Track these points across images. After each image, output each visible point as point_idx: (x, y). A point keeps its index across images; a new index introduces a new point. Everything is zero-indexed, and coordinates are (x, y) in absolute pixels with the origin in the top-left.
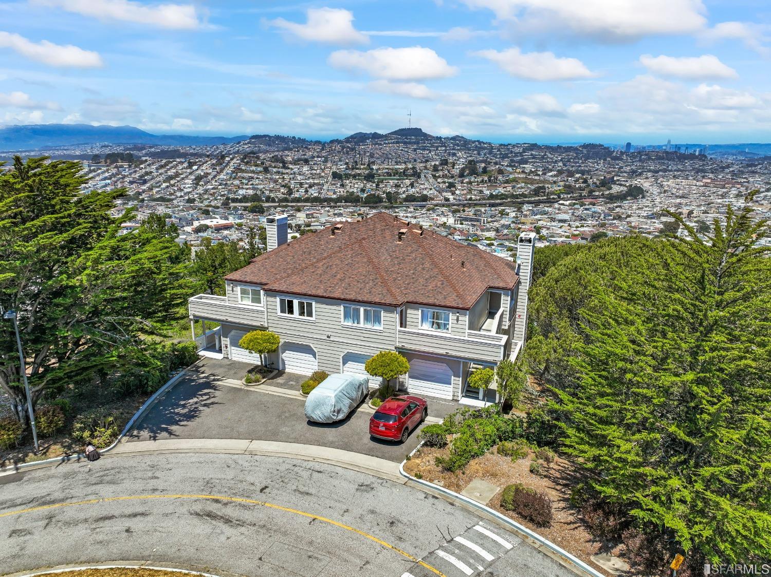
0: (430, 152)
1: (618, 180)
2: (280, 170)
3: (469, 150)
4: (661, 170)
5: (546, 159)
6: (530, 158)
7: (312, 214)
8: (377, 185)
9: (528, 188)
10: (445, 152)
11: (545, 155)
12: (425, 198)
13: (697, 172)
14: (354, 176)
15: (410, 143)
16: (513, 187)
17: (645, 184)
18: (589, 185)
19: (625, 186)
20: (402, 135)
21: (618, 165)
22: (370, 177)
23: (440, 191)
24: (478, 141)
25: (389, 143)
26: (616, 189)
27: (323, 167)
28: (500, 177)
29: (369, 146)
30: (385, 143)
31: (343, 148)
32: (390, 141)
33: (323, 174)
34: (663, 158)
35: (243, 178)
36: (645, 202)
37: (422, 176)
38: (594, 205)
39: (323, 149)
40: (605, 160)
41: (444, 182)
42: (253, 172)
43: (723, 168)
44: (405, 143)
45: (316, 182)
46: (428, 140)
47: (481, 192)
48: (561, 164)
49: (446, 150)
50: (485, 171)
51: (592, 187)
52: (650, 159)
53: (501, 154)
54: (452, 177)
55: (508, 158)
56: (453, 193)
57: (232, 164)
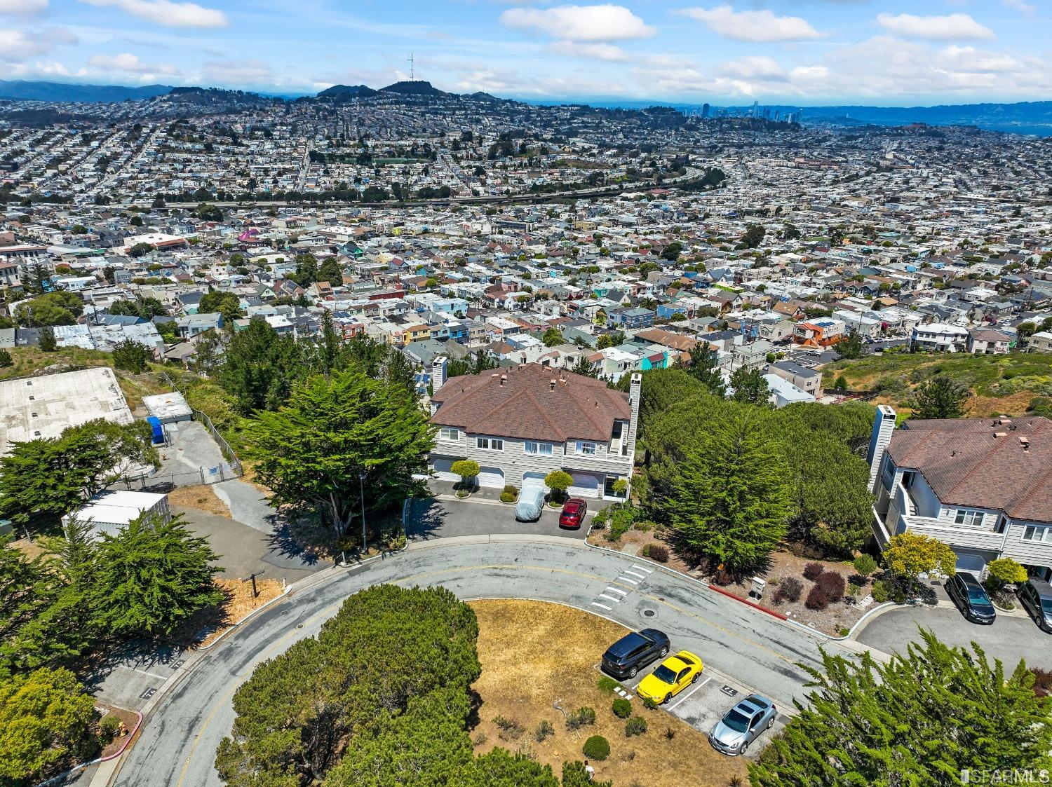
0: (444, 118)
1: (694, 160)
2: (231, 148)
3: (499, 115)
4: (745, 145)
5: (602, 128)
6: (580, 128)
7: (295, 222)
8: (377, 172)
9: (581, 174)
10: (466, 118)
11: (601, 122)
12: (446, 192)
13: (789, 148)
14: (342, 158)
15: (415, 104)
16: (562, 173)
17: (725, 164)
18: (657, 170)
19: (702, 169)
20: (403, 92)
21: (693, 137)
22: (365, 159)
23: (466, 180)
24: (510, 101)
25: (385, 104)
26: (692, 174)
27: (294, 143)
28: (544, 159)
29: (356, 107)
30: (378, 104)
31: (318, 110)
32: (386, 101)
33: (295, 154)
34: (748, 128)
35: (175, 161)
36: (724, 193)
37: (439, 157)
38: (664, 198)
39: (287, 112)
40: (677, 130)
41: (470, 167)
42: (188, 151)
43: (820, 141)
44: (408, 103)
45: (287, 167)
46: (440, 99)
47: (520, 181)
48: (621, 135)
49: (466, 115)
50: (523, 150)
51: (662, 172)
52: (732, 128)
53: (541, 121)
54: (480, 159)
55: (552, 126)
56: (484, 184)
57: (153, 138)
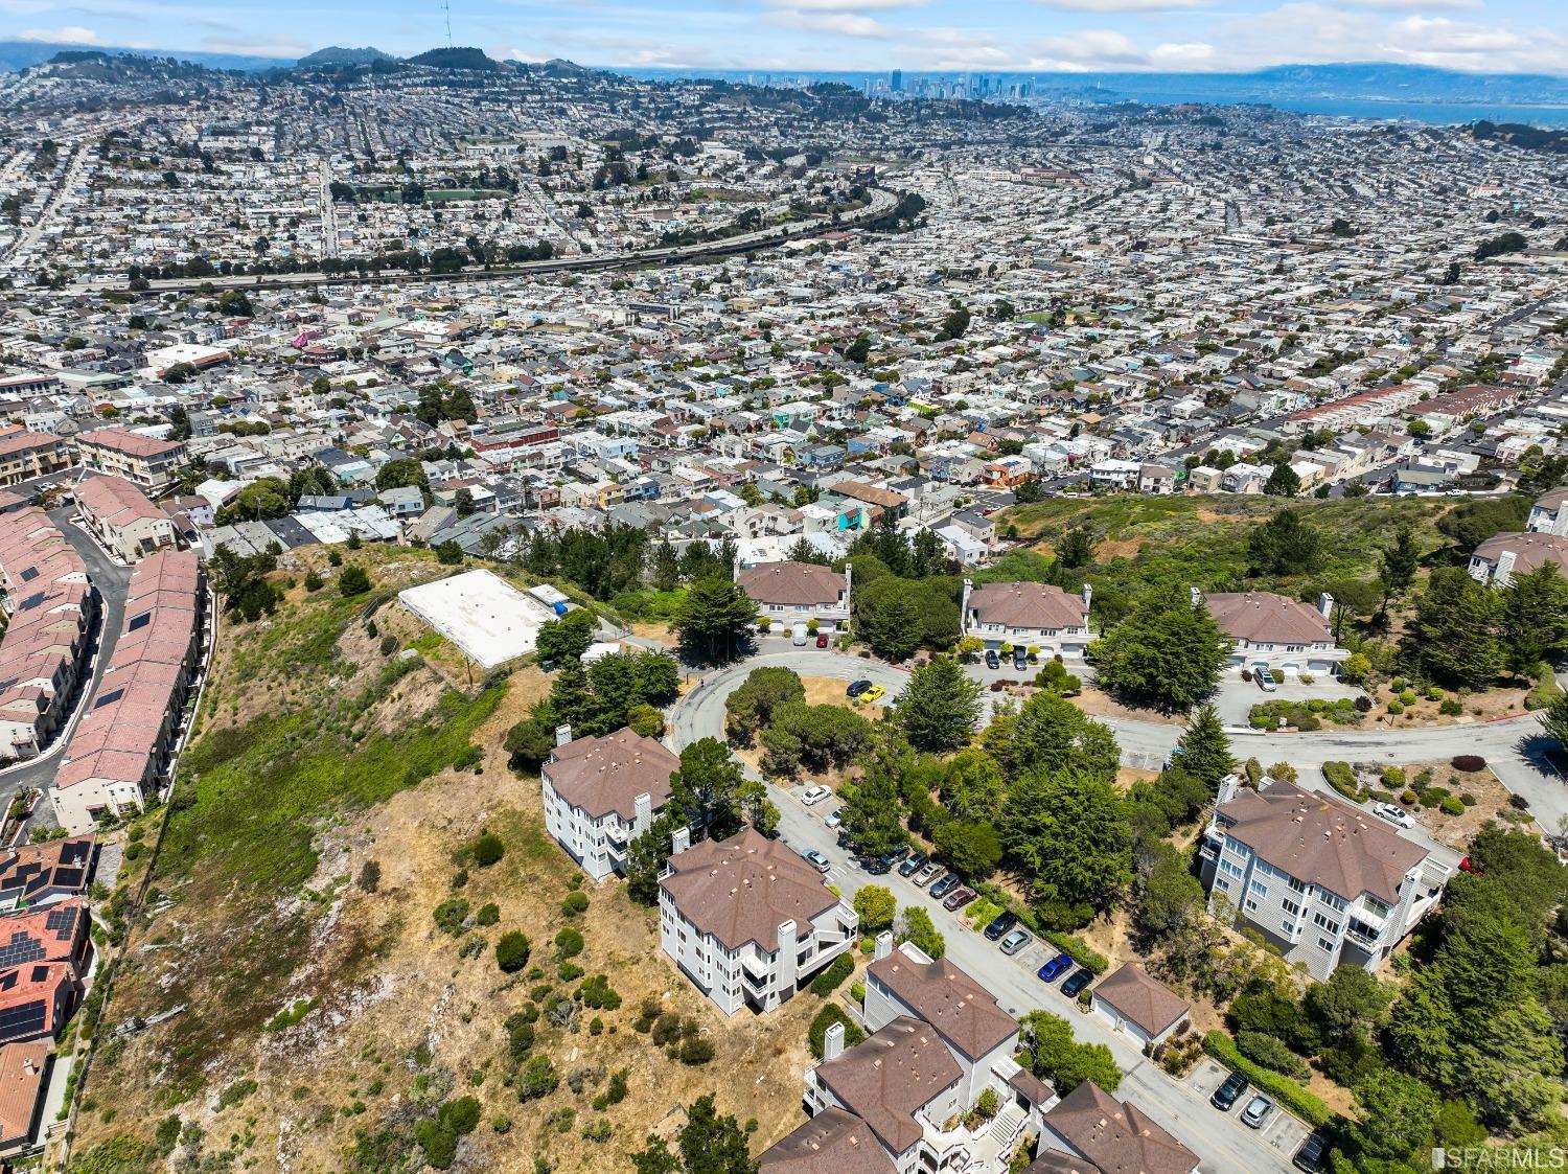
0: (510, 107)
1: (881, 176)
2: (204, 177)
3: (592, 100)
4: (954, 143)
5: (747, 120)
6: (714, 120)
8: (438, 216)
9: (728, 212)
10: (543, 107)
11: (745, 111)
12: (545, 251)
13: (1014, 146)
14: (380, 193)
15: (463, 84)
16: (702, 211)
17: (923, 181)
18: (832, 199)
19: (893, 192)
20: (443, 65)
21: (879, 132)
22: (414, 195)
23: (570, 227)
24: (605, 74)
25: (416, 85)
26: (882, 201)
27: (299, 167)
28: (674, 189)
29: (368, 92)
30: (405, 85)
31: (313, 97)
32: (417, 80)
33: (306, 187)
34: (957, 115)
35: (122, 202)
36: (925, 238)
37: (521, 186)
38: (843, 247)
39: (264, 102)
40: (856, 121)
41: (569, 203)
42: (138, 184)
43: (1056, 135)
44: (451, 84)
45: (303, 210)
46: (500, 77)
47: (645, 226)
48: (775, 131)
49: (542, 101)
50: (643, 175)
51: (838, 202)
52: (934, 115)
53: (657, 109)
54: (582, 189)
55: (673, 118)
56: (594, 233)
57: (77, 165)
